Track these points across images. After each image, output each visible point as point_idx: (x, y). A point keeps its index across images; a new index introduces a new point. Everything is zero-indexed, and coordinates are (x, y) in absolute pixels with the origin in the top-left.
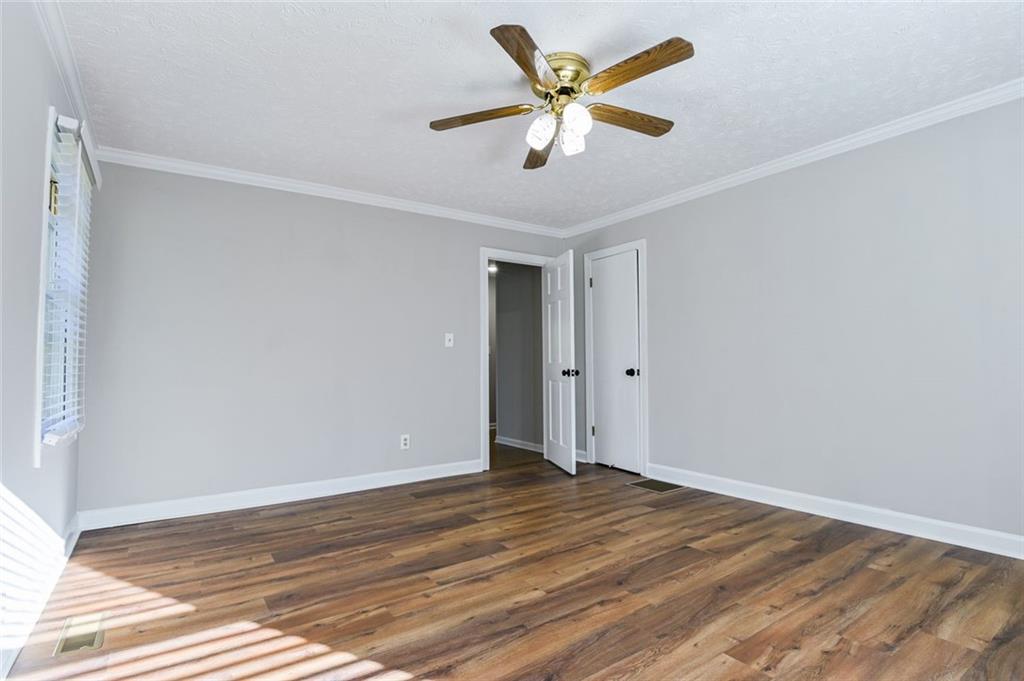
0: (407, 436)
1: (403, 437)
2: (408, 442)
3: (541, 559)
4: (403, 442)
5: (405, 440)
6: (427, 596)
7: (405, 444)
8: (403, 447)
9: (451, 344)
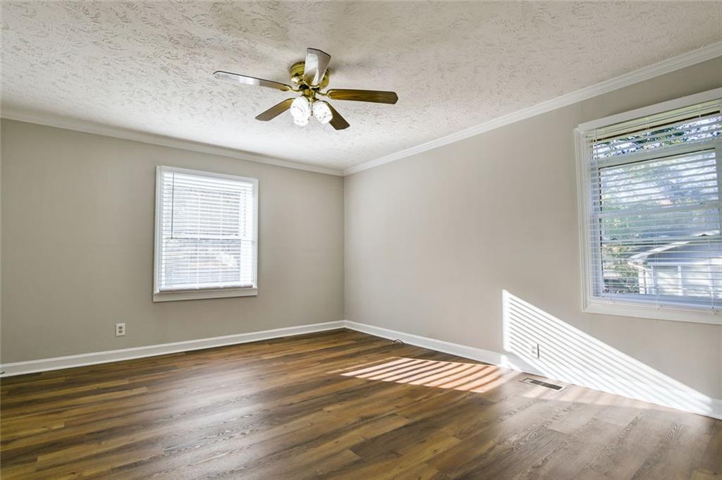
3: (321, 436)
6: (397, 407)
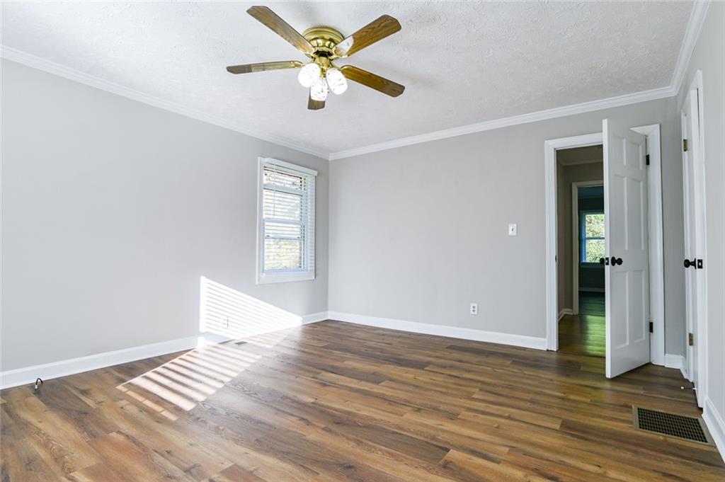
0: (476, 305)
1: (472, 305)
2: (476, 309)
4: (472, 309)
5: (474, 307)
7: (474, 311)
8: (472, 313)
9: (514, 233)
